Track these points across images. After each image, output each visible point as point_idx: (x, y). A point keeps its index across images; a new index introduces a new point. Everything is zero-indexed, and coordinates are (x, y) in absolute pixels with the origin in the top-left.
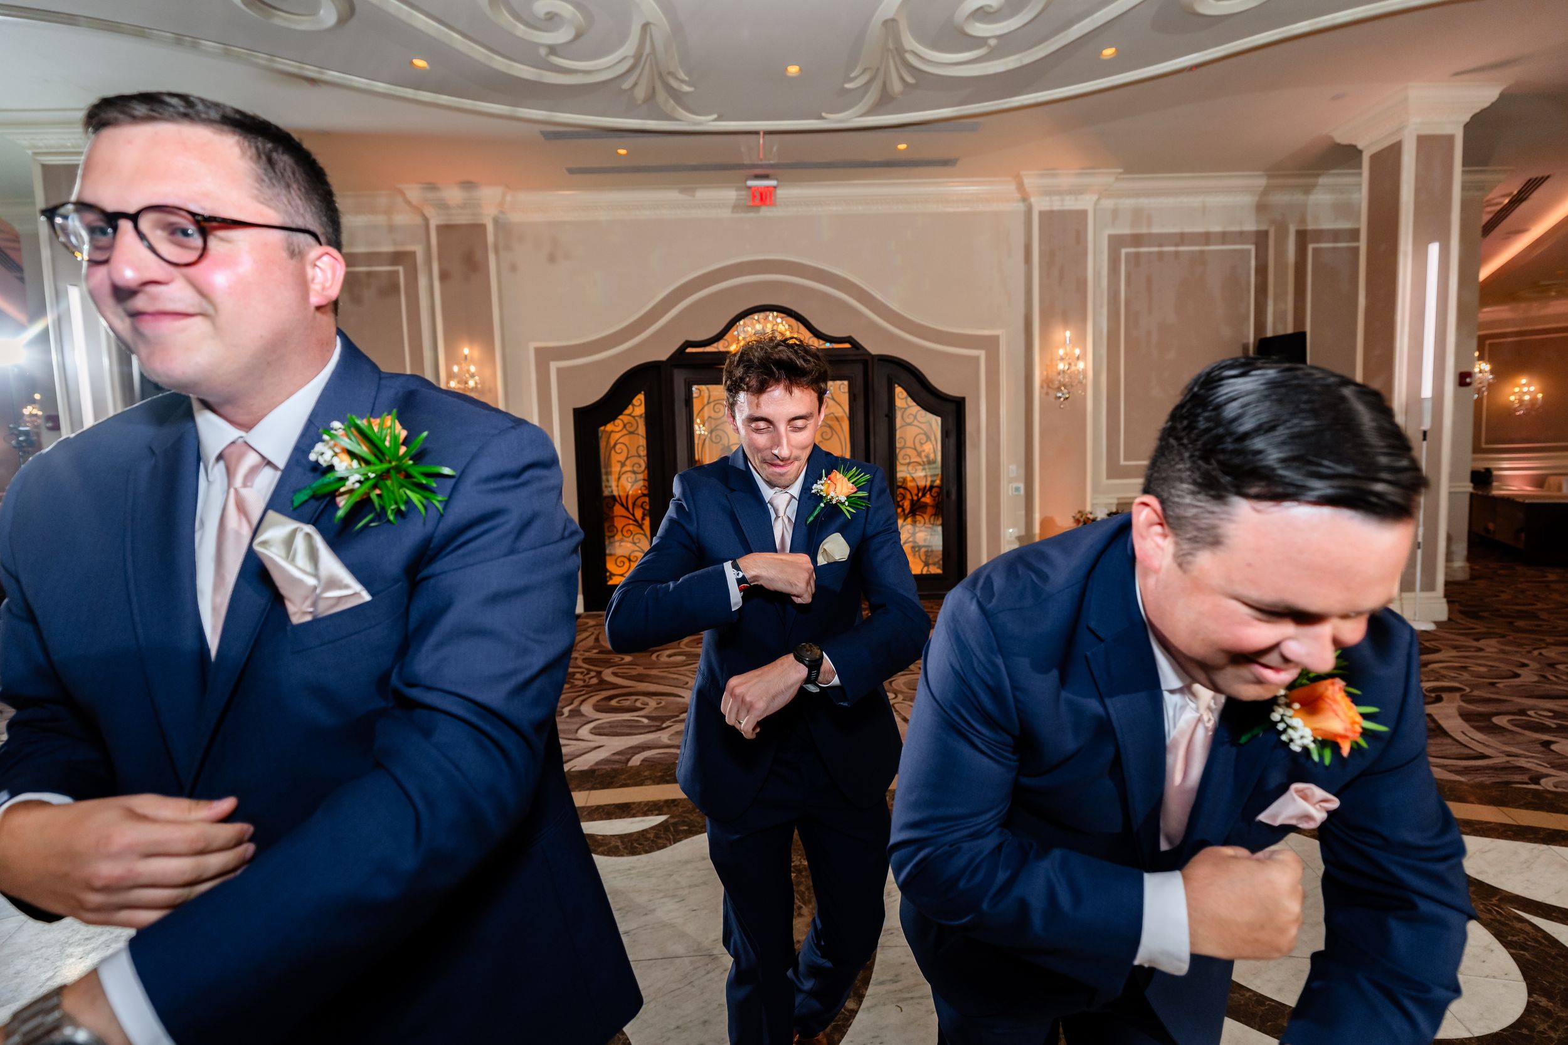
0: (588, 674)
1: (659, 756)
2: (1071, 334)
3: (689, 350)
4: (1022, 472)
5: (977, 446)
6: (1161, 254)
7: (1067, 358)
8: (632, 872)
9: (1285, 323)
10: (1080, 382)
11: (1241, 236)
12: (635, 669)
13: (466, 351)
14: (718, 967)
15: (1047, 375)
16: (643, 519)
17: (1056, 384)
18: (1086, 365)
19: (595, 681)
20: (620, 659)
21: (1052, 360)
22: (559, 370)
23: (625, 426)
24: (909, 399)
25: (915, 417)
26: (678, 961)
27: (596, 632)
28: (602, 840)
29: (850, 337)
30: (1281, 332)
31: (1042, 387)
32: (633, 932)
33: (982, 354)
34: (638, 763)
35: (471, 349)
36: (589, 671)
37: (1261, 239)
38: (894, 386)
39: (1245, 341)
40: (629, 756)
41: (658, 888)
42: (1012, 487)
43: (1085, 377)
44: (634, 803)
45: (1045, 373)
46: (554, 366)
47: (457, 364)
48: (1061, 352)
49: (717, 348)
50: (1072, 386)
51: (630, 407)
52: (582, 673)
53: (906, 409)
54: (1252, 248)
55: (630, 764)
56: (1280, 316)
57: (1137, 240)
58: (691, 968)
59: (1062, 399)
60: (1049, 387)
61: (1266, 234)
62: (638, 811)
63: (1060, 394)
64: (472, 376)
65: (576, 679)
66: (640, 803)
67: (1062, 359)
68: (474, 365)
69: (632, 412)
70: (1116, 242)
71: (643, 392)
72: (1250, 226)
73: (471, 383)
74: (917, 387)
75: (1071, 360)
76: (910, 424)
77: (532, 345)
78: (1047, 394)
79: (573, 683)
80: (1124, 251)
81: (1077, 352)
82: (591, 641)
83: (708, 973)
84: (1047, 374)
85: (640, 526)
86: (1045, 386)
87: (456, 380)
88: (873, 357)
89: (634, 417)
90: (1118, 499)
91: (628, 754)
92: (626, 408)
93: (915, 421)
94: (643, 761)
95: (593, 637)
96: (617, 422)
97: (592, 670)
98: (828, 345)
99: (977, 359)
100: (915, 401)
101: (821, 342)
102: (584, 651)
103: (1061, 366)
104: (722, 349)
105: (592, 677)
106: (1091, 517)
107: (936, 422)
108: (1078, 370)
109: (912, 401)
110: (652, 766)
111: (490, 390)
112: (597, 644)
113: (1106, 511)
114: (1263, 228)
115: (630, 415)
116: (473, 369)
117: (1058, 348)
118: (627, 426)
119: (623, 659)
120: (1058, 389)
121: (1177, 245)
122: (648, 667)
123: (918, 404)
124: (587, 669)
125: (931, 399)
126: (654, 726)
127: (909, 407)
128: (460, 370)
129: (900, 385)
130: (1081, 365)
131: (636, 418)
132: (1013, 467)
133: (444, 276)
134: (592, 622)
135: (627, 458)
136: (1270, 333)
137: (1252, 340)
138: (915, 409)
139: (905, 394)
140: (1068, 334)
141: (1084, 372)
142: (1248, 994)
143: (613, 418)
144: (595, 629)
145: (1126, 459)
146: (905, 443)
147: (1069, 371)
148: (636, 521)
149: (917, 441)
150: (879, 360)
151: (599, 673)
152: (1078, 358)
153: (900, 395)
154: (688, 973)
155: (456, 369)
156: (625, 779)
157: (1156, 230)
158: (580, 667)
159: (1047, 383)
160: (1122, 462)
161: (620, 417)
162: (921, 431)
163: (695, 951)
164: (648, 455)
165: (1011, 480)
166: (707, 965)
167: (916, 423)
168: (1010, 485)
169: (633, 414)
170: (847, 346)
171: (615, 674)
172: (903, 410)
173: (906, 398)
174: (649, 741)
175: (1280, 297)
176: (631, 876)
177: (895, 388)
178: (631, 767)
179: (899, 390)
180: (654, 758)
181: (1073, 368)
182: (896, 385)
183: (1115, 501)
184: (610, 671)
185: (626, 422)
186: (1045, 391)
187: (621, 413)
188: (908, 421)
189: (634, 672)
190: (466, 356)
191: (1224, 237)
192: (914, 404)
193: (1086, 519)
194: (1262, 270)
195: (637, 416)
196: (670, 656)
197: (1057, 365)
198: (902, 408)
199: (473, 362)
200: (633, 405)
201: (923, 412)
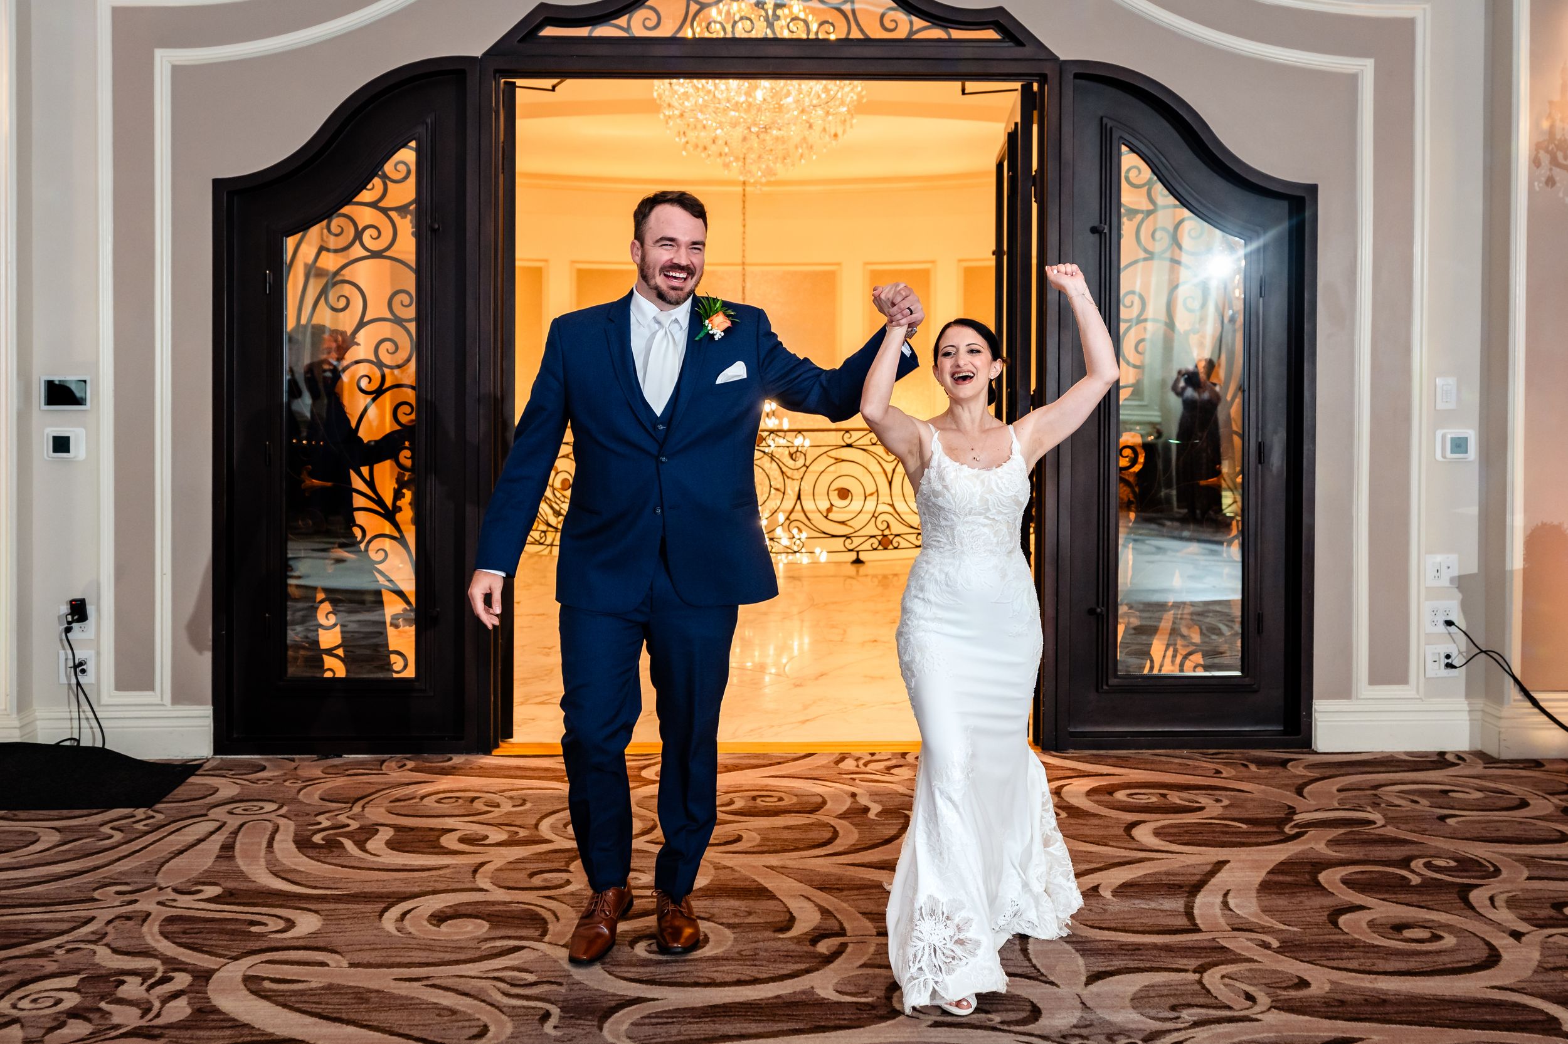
0: (165, 980)
3: (549, 31)
4: (1473, 397)
5: (1347, 318)
12: (323, 964)
15: (1551, 132)
16: (398, 495)
19: (179, 1009)
20: (282, 924)
22: (178, 72)
23: (358, 235)
24: (1159, 187)
25: (1174, 237)
27: (233, 823)
29: (1001, 10)
31: (1536, 162)
33: (1365, 68)
36: (174, 965)
38: (1119, 149)
42: (1444, 437)
45: (1545, 125)
46: (164, 60)
49: (627, 28)
51: (377, 181)
52: (145, 975)
53: (1147, 214)
65: (121, 1001)
69: (381, 198)
71: (413, 144)
76: (1158, 256)
77: (107, 2)
78: (1550, 181)
79: (105, 1014)
82: (205, 858)
84: (1552, 127)
85: (390, 515)
86: (1545, 158)
88: (1063, 66)
89: (385, 211)
92: (362, 186)
93: (1174, 246)
95: (219, 839)
96: (336, 222)
97: (180, 967)
98: (937, 33)
99: (1352, 81)
100: (1173, 193)
101: (919, 23)
102: (175, 890)
105: (176, 995)
107: (1227, 254)
109: (1166, 192)
112: (224, 866)
115: (372, 205)
118: (366, 236)
119: (291, 924)
122: (366, 957)
124: (166, 960)
127: (1158, 207)
129: (1134, 150)
131: (393, 214)
132: (1446, 383)
134: (227, 789)
135: (361, 325)
138: (1174, 214)
139: (1147, 173)
143: (328, 207)
144: (230, 813)
148: (380, 501)
149: (1176, 302)
150: (1077, 76)
151: (203, 976)
153: (1133, 175)
158: (147, 953)
161: (346, 210)
164: (419, 319)
165: (1441, 418)
167: (1174, 251)
168: (1439, 433)
169: (381, 204)
170: (991, 34)
171: (252, 984)
172: (1141, 217)
173: (1149, 183)
177: (1119, 155)
179: (1129, 161)
182: (1124, 149)
184: (236, 970)
185: (360, 223)
186: (1544, 171)
187: (348, 199)
188: (1154, 246)
189: (315, 979)
192: (1172, 201)
195: (395, 209)
196: (439, 918)
198: (1136, 212)
200: (385, 177)
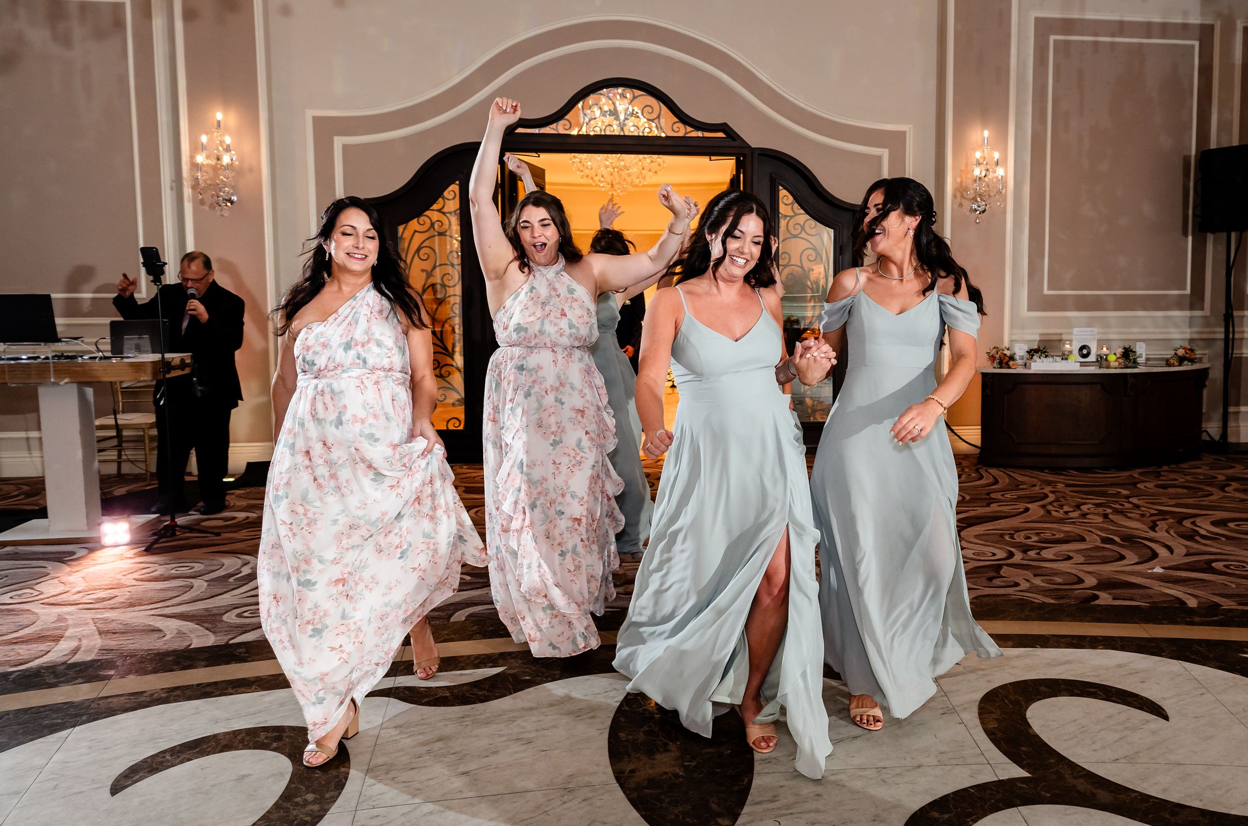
1: (488, 611)
2: (989, 134)
3: (520, 130)
6: (1096, 43)
7: (985, 163)
8: (466, 719)
9: (1230, 134)
10: (999, 192)
11: (1184, 29)
13: (219, 116)
14: (576, 798)
17: (971, 194)
18: (1006, 172)
21: (967, 164)
22: (345, 147)
23: (432, 225)
24: (796, 205)
25: (803, 228)
26: (529, 795)
28: (426, 691)
29: (725, 124)
30: (1225, 144)
31: (954, 196)
32: (473, 772)
33: (885, 152)
34: (463, 619)
35: (225, 113)
37: (1205, 33)
38: (779, 188)
39: (1187, 153)
40: (450, 612)
41: (500, 733)
43: (1005, 186)
44: (462, 657)
45: (959, 180)
46: (339, 142)
47: (207, 134)
48: (978, 155)
49: (557, 129)
50: (990, 196)
51: (440, 200)
53: (791, 217)
54: (1196, 44)
55: (452, 619)
56: (1224, 126)
57: (1068, 26)
58: (545, 800)
59: (978, 212)
60: (962, 196)
61: (1211, 27)
62: (468, 664)
63: (975, 206)
64: (228, 149)
66: (469, 657)
67: (979, 164)
68: (230, 134)
69: (443, 207)
70: (1044, 27)
71: (456, 182)
72: (1195, 20)
73: (226, 159)
74: (807, 192)
75: (990, 165)
76: (795, 236)
77: (310, 114)
78: (961, 205)
80: (1052, 38)
81: (996, 155)
83: (565, 803)
84: (962, 181)
85: (450, 356)
86: (958, 194)
87: (204, 154)
88: (754, 150)
89: (445, 214)
90: (1040, 335)
91: (449, 610)
92: (434, 202)
93: (803, 232)
94: (468, 616)
96: (422, 219)
99: (879, 159)
100: (803, 208)
101: (689, 129)
103: (977, 172)
104: (562, 131)
106: (1008, 353)
107: (827, 236)
108: (997, 178)
109: (799, 207)
110: (480, 621)
111: (251, 170)
113: (1026, 348)
114: (1208, 21)
115: (439, 211)
116: (228, 140)
117: (975, 150)
118: (436, 225)
120: (974, 200)
121: (1113, 36)
123: (807, 213)
125: (822, 205)
126: (479, 582)
127: (796, 214)
128: (210, 140)
129: (785, 188)
130: (1000, 172)
131: (449, 215)
133: (189, 15)
135: (435, 268)
136: (1213, 145)
137: (1193, 152)
138: (803, 217)
139: (791, 198)
140: (986, 133)
141: (1004, 180)
142: (1133, 795)
143: (418, 212)
145: (1050, 288)
146: (790, 259)
147: (986, 179)
148: (446, 350)
149: (804, 257)
150: (759, 154)
152: (997, 163)
153: (785, 200)
154: (541, 805)
155: (204, 139)
156: (447, 635)
157: (1090, 16)
159: (961, 191)
160: (1046, 292)
161: (426, 213)
162: (811, 246)
163: (548, 785)
166: (563, 796)
167: (803, 235)
169: (443, 210)
170: (721, 135)
172: (788, 218)
173: (792, 204)
174: (474, 597)
175: (1225, 104)
176: (467, 723)
177: (779, 190)
178: (455, 623)
179: (783, 192)
180: (484, 614)
181: (991, 175)
182: (781, 188)
183: (1038, 338)
185: (434, 219)
186: (958, 201)
187: (428, 208)
188: (794, 232)
190: (219, 122)
191: (1165, 29)
192: (802, 211)
193: (1002, 355)
194: (1206, 71)
195: (450, 213)
197: (973, 171)
198: (786, 216)
199: (227, 131)
200: (443, 198)
201: (813, 222)
